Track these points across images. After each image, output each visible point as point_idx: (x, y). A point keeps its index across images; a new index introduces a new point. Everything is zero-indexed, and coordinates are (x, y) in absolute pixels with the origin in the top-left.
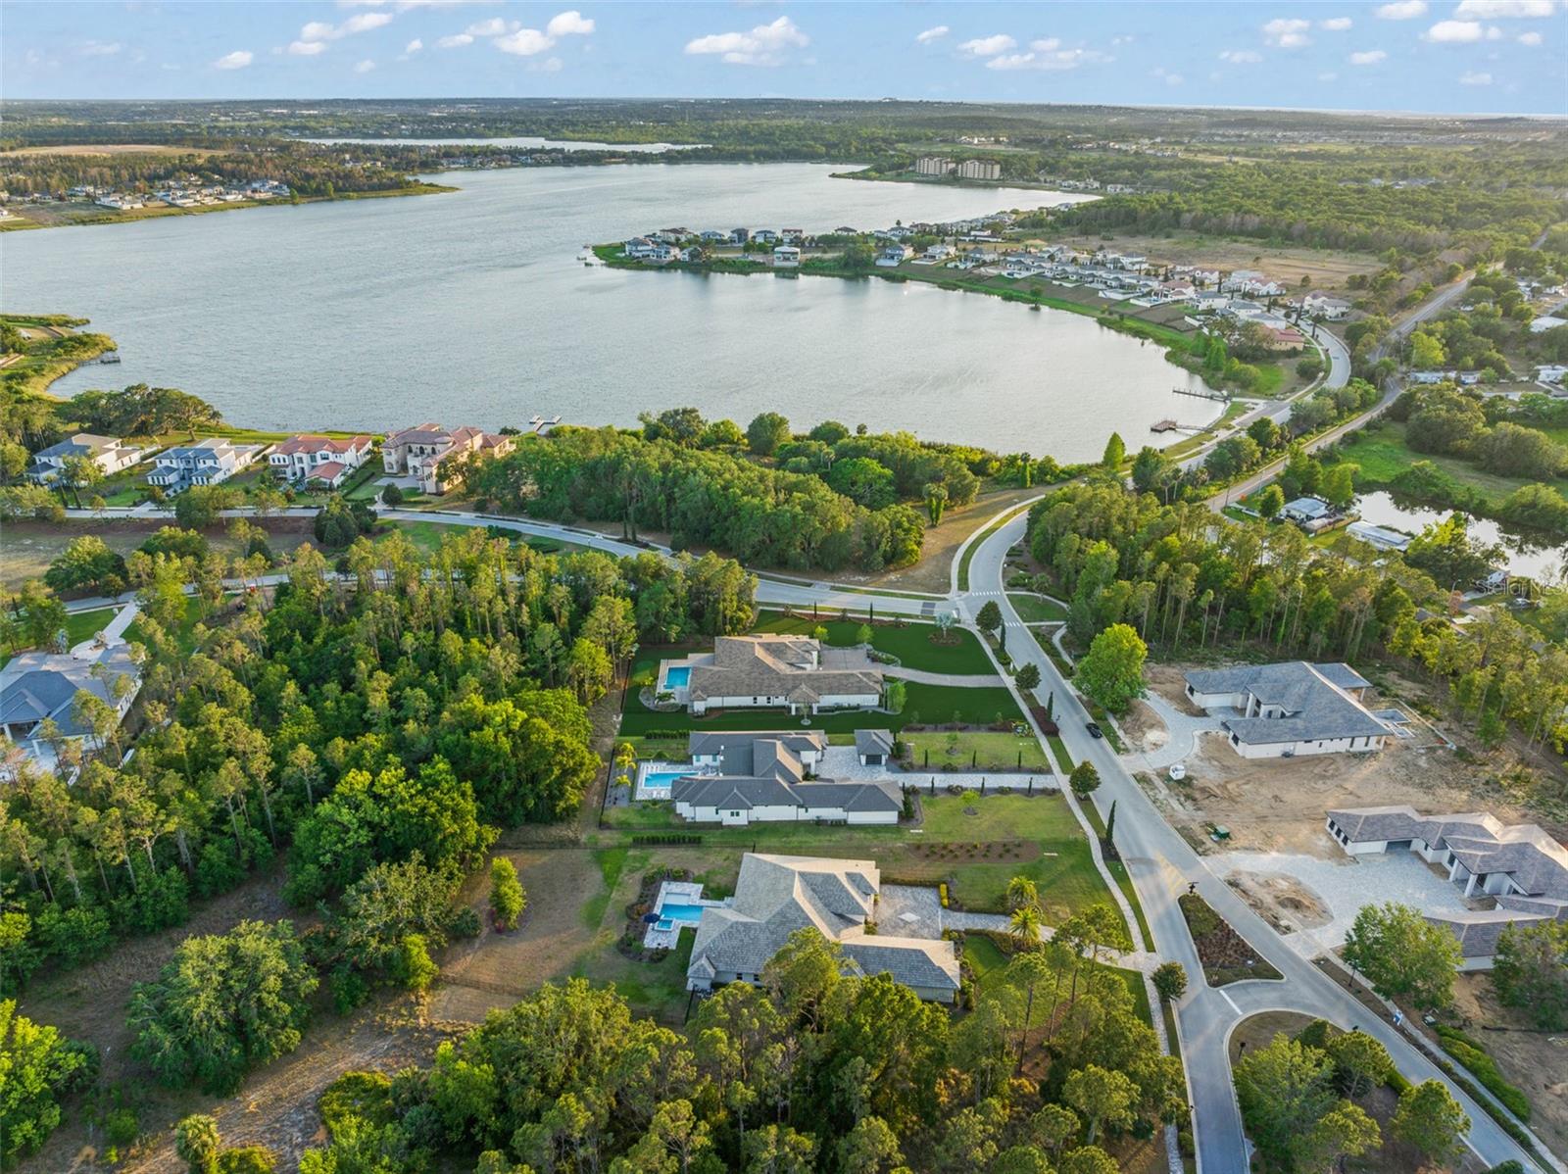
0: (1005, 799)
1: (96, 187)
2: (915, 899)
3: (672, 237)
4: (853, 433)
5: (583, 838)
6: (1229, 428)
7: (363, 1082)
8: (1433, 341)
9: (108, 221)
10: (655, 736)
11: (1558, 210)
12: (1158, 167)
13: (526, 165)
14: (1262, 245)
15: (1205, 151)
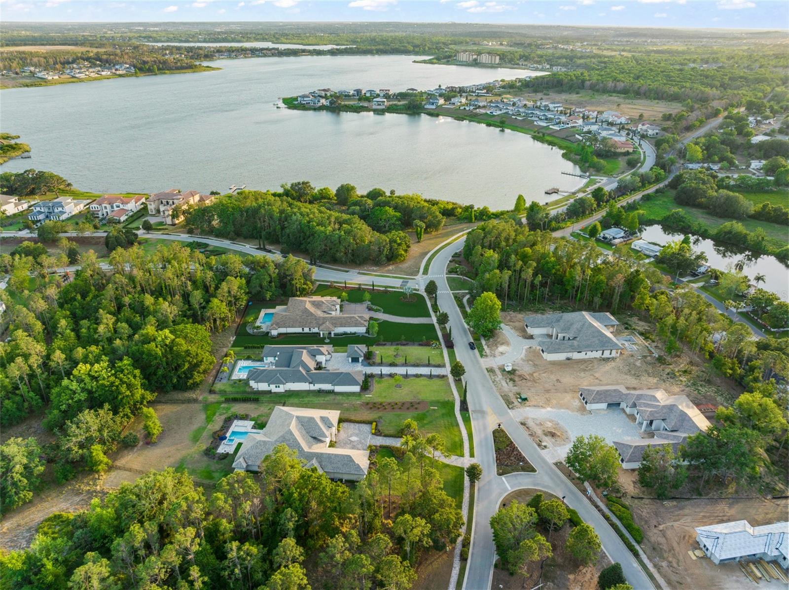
0: (418, 380)
1: (36, 68)
2: (359, 430)
3: (323, 94)
4: (388, 194)
5: (201, 398)
6: (584, 192)
7: (62, 517)
8: (698, 148)
9: (40, 85)
10: (249, 347)
11: (781, 79)
12: (581, 58)
13: (259, 56)
14: (624, 98)
15: (608, 49)
